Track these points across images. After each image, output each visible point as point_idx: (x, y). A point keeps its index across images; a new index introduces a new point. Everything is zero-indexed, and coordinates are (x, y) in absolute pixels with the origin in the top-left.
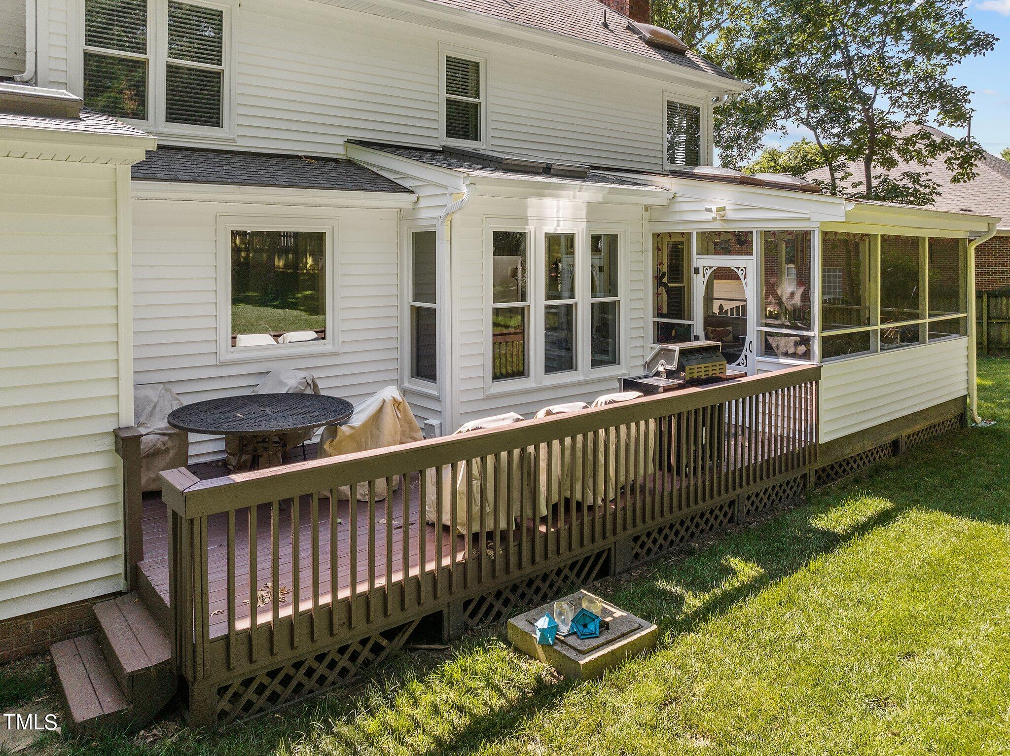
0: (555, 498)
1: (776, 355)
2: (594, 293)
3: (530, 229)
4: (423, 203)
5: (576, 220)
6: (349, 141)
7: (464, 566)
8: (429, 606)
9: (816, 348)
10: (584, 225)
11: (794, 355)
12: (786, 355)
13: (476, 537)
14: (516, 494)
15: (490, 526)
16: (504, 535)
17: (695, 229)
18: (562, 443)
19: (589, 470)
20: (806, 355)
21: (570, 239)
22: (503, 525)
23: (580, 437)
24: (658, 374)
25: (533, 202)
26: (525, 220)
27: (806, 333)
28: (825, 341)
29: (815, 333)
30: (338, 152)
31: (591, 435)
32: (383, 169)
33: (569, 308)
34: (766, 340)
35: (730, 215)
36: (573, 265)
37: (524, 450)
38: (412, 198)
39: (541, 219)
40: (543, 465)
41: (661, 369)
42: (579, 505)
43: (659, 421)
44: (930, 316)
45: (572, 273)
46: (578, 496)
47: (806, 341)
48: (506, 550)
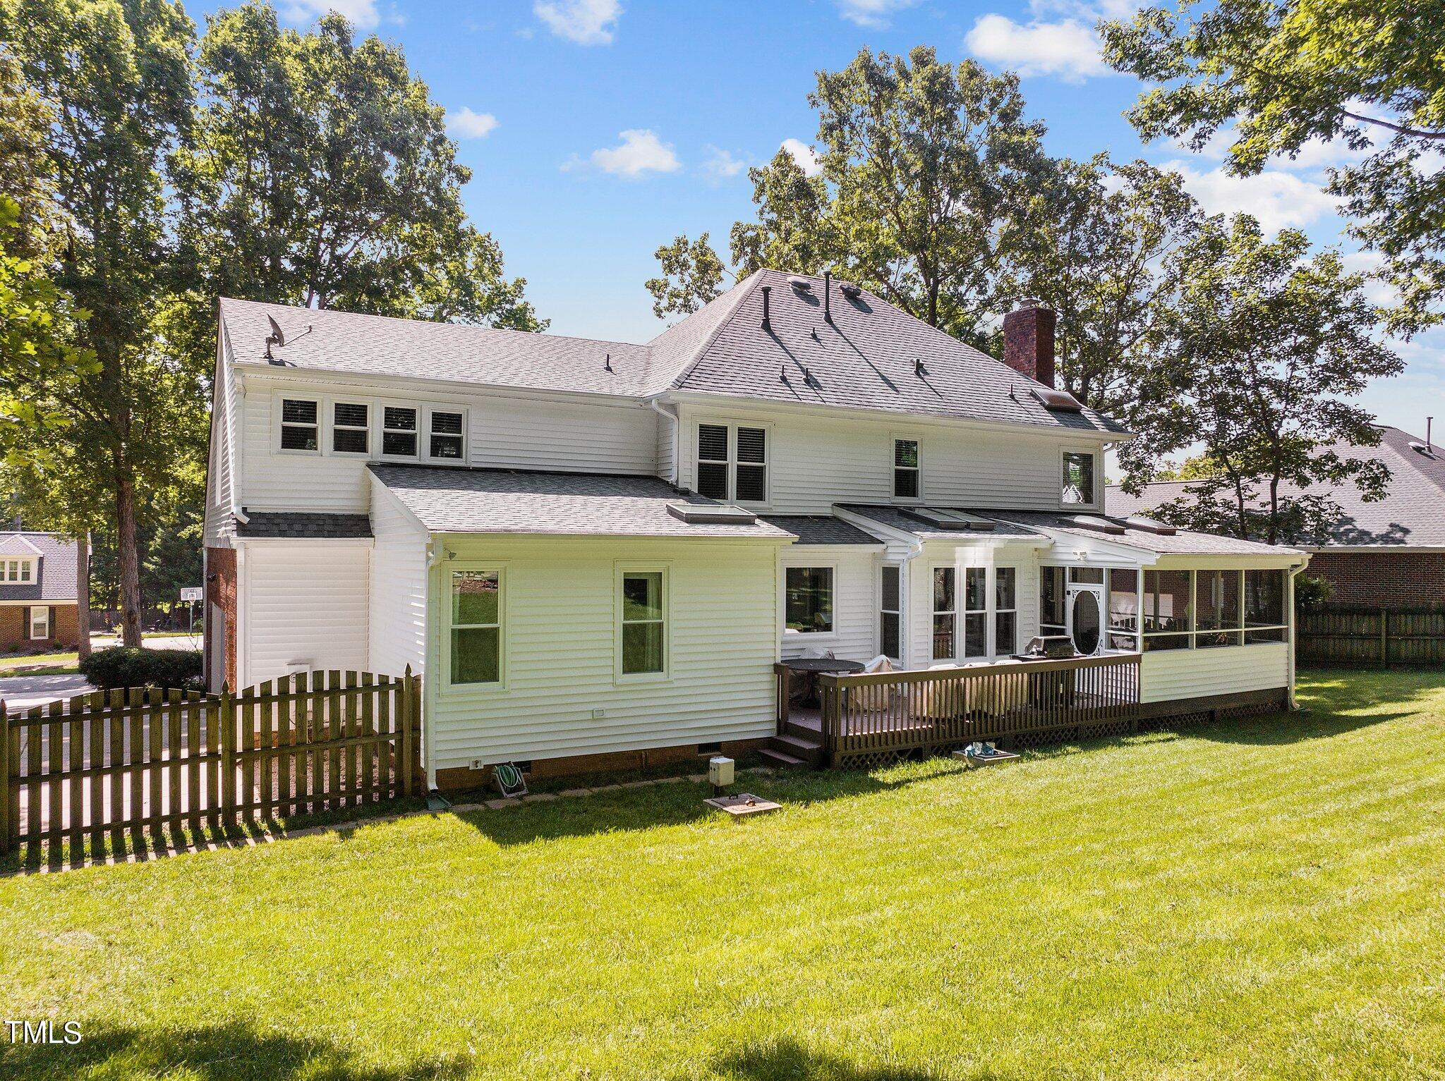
0: (974, 708)
1: (1116, 648)
2: (999, 605)
3: (957, 566)
4: (890, 550)
5: (987, 559)
6: (834, 505)
7: (932, 729)
8: (917, 744)
9: (1140, 643)
10: (992, 562)
11: (1127, 648)
12: (1123, 648)
13: (937, 720)
14: (955, 704)
15: (943, 715)
16: (949, 720)
17: (1068, 565)
18: (977, 679)
19: (991, 697)
20: (1134, 648)
21: (982, 571)
22: (949, 715)
23: (986, 678)
24: (1033, 653)
25: (958, 549)
26: (954, 560)
27: (1133, 634)
28: (1146, 639)
29: (1139, 634)
30: (828, 512)
31: (992, 677)
32: (861, 525)
33: (982, 616)
34: (1112, 641)
35: (1090, 557)
36: (984, 586)
37: (959, 680)
38: (883, 546)
39: (964, 559)
40: (968, 691)
41: (1034, 650)
42: (986, 714)
43: (1030, 675)
44: (1246, 626)
45: (984, 591)
46: (985, 710)
47: (1134, 639)
48: (950, 726)
